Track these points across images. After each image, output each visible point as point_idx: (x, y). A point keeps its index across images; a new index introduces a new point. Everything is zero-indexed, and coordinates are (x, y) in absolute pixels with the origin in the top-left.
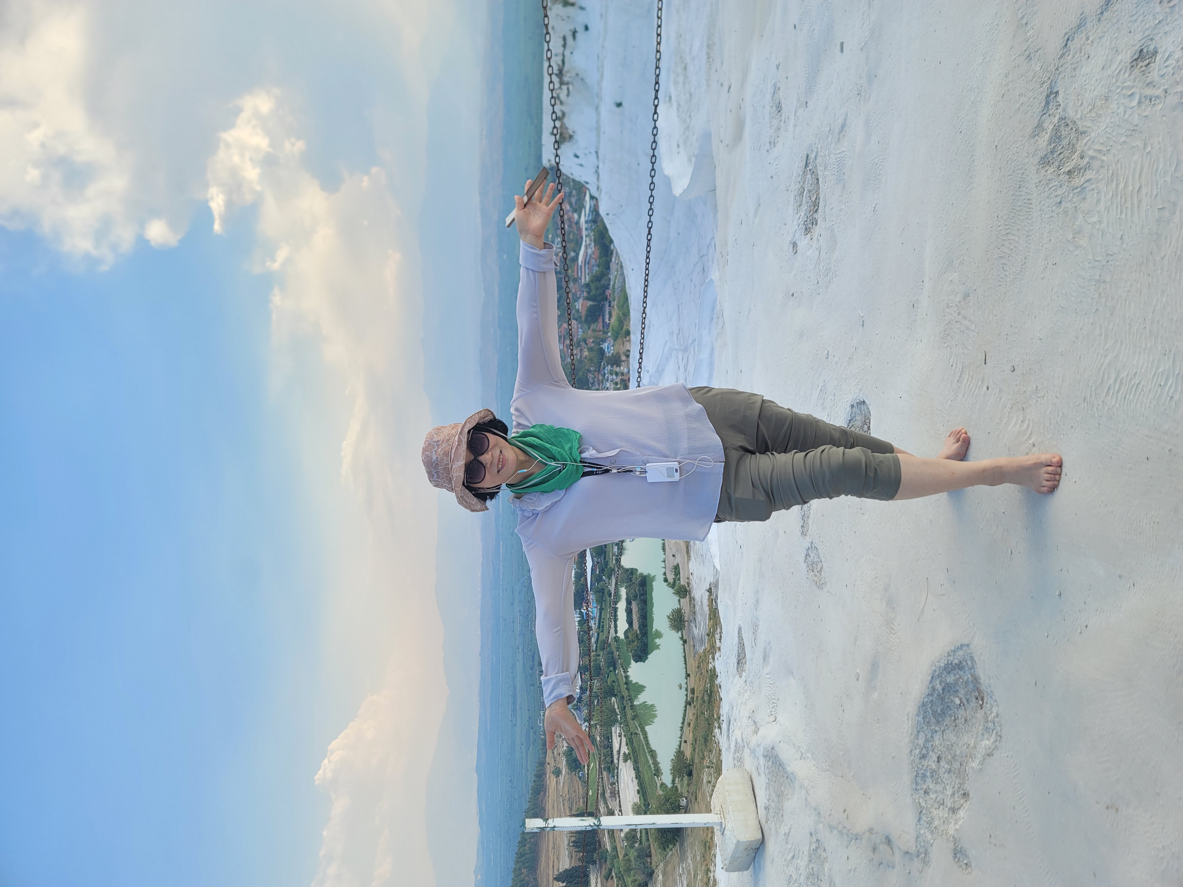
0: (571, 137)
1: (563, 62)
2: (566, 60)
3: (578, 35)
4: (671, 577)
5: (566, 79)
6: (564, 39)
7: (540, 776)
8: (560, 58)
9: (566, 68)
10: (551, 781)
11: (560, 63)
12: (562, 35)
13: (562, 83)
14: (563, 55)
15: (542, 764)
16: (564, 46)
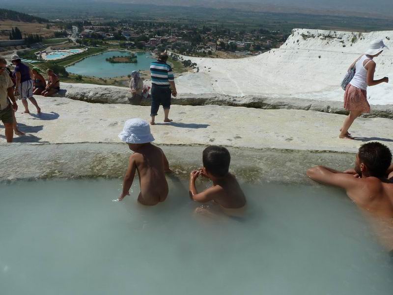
0: (305, 39)
3: (342, 43)
6: (341, 38)
8: (334, 36)
13: (326, 37)
14: (335, 38)
16: (338, 38)
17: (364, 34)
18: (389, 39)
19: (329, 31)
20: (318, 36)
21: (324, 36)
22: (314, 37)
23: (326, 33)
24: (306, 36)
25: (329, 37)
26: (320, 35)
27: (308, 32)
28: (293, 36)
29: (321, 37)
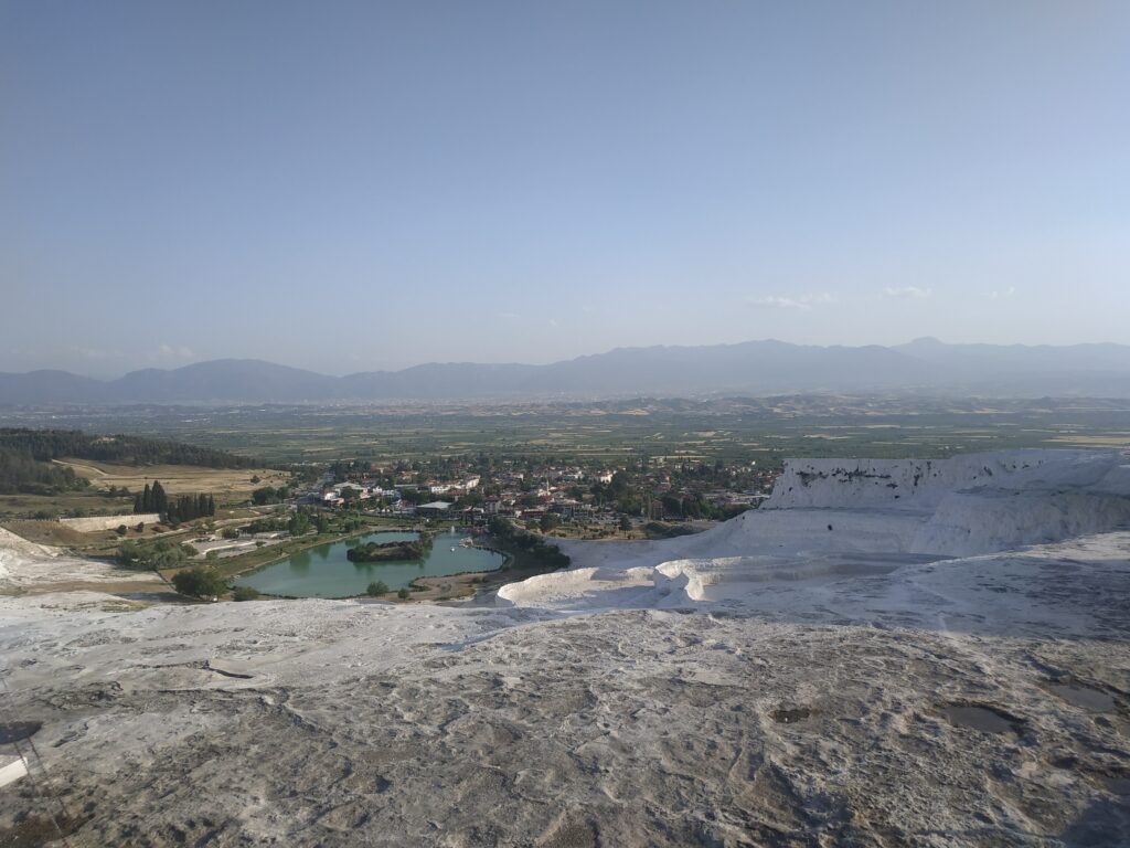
0: (805, 484)
1: (869, 476)
4: (419, 583)
5: (854, 479)
6: (888, 477)
7: (253, 464)
9: (862, 478)
10: (248, 475)
11: (867, 474)
12: (890, 475)
13: (850, 475)
14: (874, 476)
15: (264, 465)
16: (881, 477)
17: (937, 463)
18: (990, 473)
19: (856, 461)
20: (834, 475)
21: (846, 474)
22: (824, 477)
23: (851, 465)
24: (808, 476)
25: (857, 474)
26: (838, 472)
27: (809, 466)
29: (840, 476)
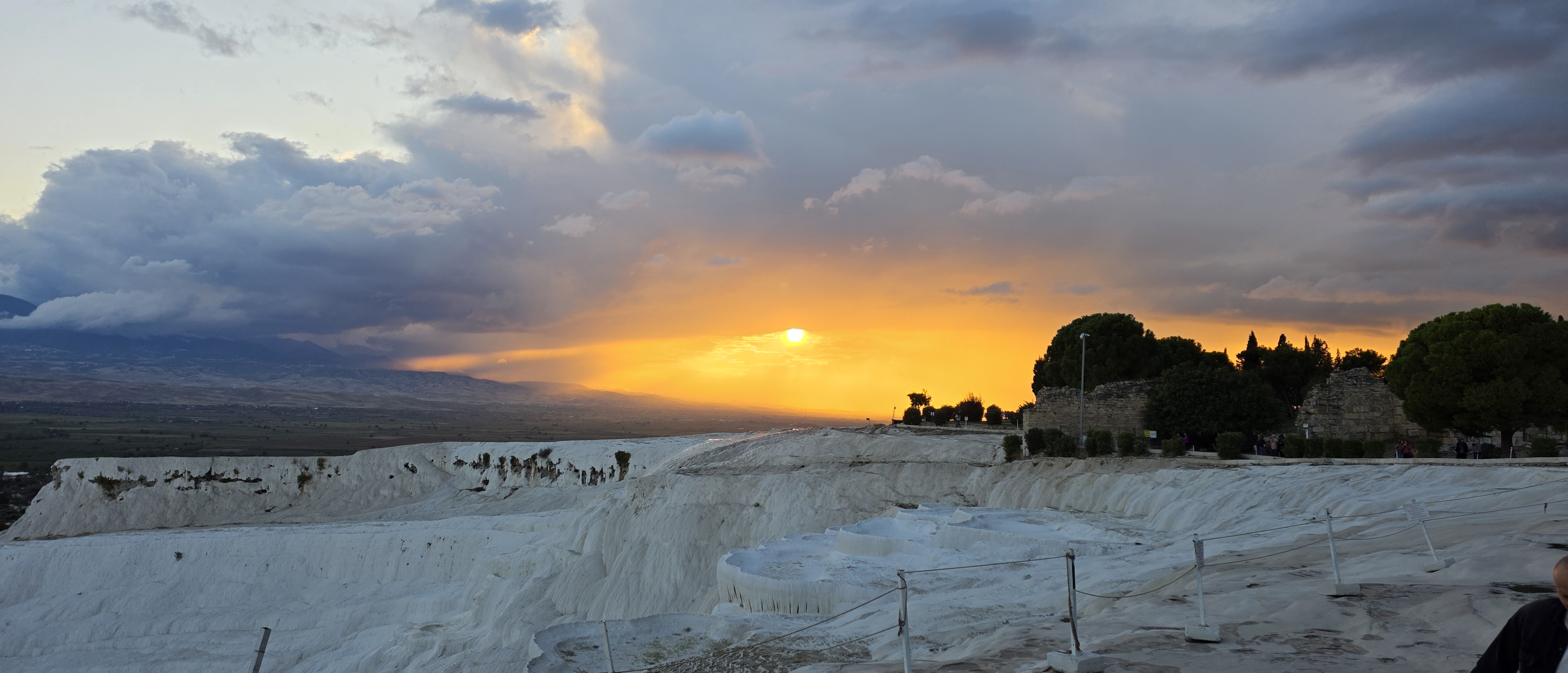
1: (229, 480)
2: (229, 484)
3: (262, 496)
5: (203, 484)
6: (257, 480)
8: (232, 476)
9: (217, 484)
11: (225, 477)
12: (260, 477)
13: (198, 480)
14: (236, 480)
16: (248, 480)
17: (334, 461)
18: (413, 470)
19: (208, 459)
20: (167, 481)
21: (191, 478)
22: (150, 484)
23: (198, 466)
24: (117, 482)
25: (209, 477)
26: (176, 476)
27: (120, 469)
28: (58, 485)
29: (177, 482)
